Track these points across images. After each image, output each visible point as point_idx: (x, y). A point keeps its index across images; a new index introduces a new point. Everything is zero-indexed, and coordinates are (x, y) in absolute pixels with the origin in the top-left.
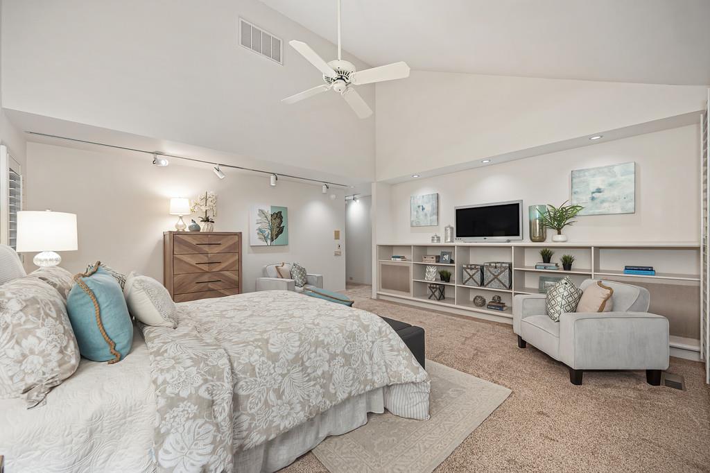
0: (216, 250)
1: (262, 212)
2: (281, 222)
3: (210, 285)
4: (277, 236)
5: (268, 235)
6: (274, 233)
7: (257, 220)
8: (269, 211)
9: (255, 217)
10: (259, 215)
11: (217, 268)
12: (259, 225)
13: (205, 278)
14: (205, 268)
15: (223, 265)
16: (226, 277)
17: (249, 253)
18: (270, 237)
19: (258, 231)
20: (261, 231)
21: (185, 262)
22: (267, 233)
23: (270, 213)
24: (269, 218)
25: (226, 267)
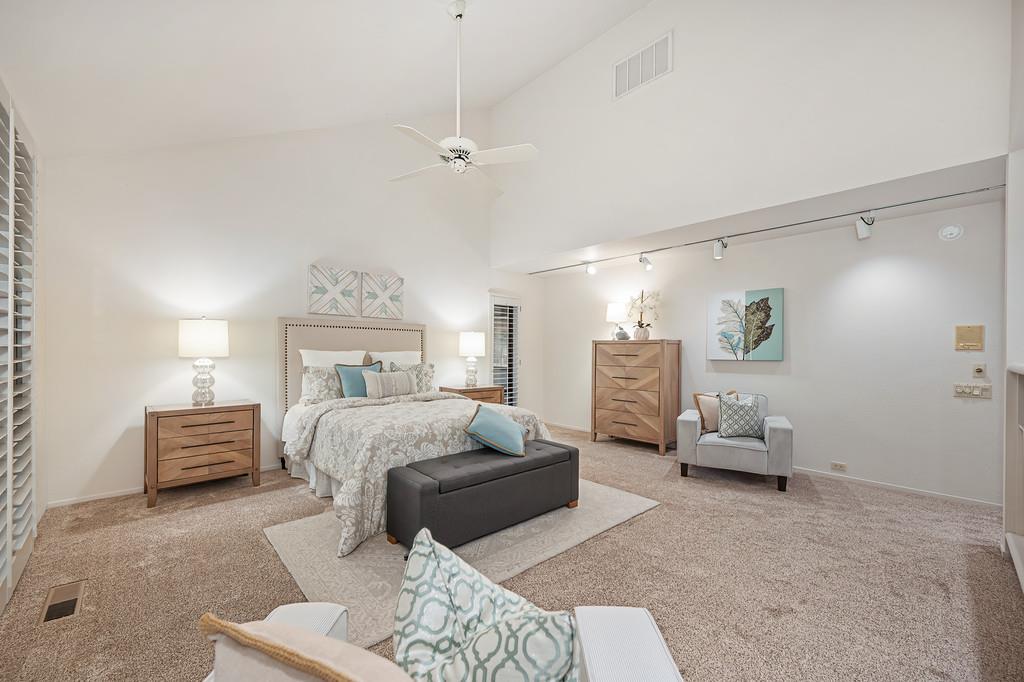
0: (635, 362)
1: (729, 304)
2: (768, 316)
3: (627, 405)
4: (757, 343)
5: (738, 344)
6: (752, 339)
7: (719, 319)
8: (741, 300)
9: (716, 312)
10: (722, 310)
11: (635, 385)
12: (723, 326)
13: (622, 396)
14: (622, 383)
15: (640, 384)
16: (643, 398)
17: (707, 371)
18: (742, 345)
19: (720, 336)
20: (725, 336)
21: (605, 375)
22: (736, 338)
23: (744, 303)
24: (742, 312)
25: (644, 386)
